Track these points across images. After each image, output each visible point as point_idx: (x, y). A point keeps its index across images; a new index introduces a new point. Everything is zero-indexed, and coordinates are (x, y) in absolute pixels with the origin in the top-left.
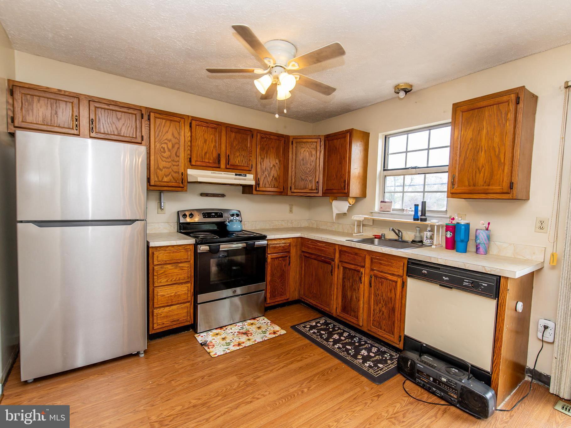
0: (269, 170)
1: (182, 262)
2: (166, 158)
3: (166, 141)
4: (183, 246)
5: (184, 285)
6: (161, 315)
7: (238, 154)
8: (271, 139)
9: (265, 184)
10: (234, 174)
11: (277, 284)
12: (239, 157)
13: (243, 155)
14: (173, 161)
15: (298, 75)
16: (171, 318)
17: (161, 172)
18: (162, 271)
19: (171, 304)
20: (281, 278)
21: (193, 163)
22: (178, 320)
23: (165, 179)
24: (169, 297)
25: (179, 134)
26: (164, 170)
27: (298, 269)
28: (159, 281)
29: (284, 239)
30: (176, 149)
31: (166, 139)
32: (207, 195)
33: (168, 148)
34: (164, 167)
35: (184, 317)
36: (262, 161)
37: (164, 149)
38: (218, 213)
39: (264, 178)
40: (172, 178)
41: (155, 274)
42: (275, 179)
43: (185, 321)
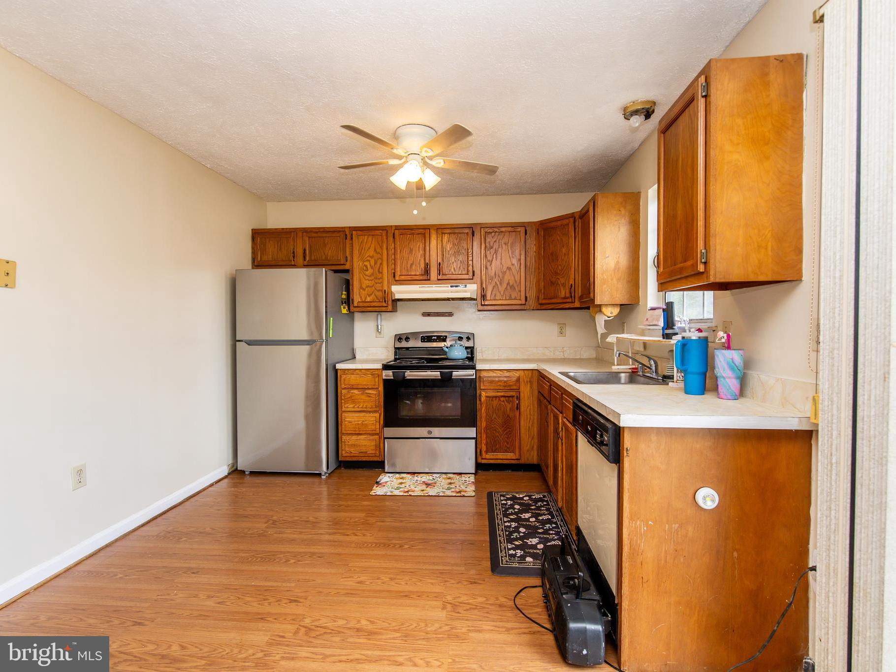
0: (501, 276)
1: (369, 389)
2: (369, 276)
3: (368, 258)
4: (372, 371)
5: (372, 414)
6: (349, 442)
7: (453, 260)
8: (502, 232)
9: (495, 296)
10: (449, 285)
11: (497, 434)
12: (455, 264)
13: (461, 261)
14: (376, 278)
15: (441, 159)
16: (358, 448)
17: (364, 292)
18: (349, 396)
19: (358, 432)
20: (505, 426)
21: (397, 278)
22: (366, 452)
23: (368, 299)
24: (356, 424)
25: (381, 248)
26: (367, 289)
27: (536, 417)
28: (346, 406)
29: (508, 370)
30: (379, 265)
31: (369, 256)
32: (428, 314)
33: (370, 265)
34: (367, 287)
35: (372, 450)
36: (489, 264)
37: (366, 266)
38: (441, 336)
39: (494, 287)
40: (375, 297)
41: (343, 398)
42: (511, 287)
43: (373, 455)
